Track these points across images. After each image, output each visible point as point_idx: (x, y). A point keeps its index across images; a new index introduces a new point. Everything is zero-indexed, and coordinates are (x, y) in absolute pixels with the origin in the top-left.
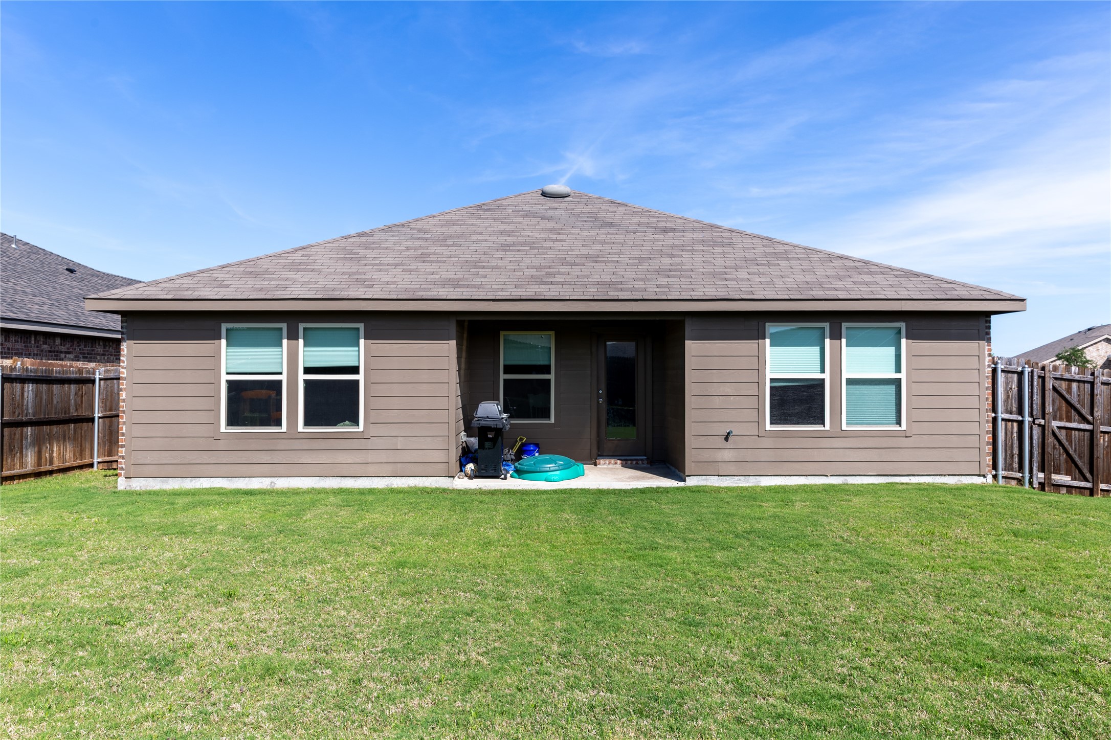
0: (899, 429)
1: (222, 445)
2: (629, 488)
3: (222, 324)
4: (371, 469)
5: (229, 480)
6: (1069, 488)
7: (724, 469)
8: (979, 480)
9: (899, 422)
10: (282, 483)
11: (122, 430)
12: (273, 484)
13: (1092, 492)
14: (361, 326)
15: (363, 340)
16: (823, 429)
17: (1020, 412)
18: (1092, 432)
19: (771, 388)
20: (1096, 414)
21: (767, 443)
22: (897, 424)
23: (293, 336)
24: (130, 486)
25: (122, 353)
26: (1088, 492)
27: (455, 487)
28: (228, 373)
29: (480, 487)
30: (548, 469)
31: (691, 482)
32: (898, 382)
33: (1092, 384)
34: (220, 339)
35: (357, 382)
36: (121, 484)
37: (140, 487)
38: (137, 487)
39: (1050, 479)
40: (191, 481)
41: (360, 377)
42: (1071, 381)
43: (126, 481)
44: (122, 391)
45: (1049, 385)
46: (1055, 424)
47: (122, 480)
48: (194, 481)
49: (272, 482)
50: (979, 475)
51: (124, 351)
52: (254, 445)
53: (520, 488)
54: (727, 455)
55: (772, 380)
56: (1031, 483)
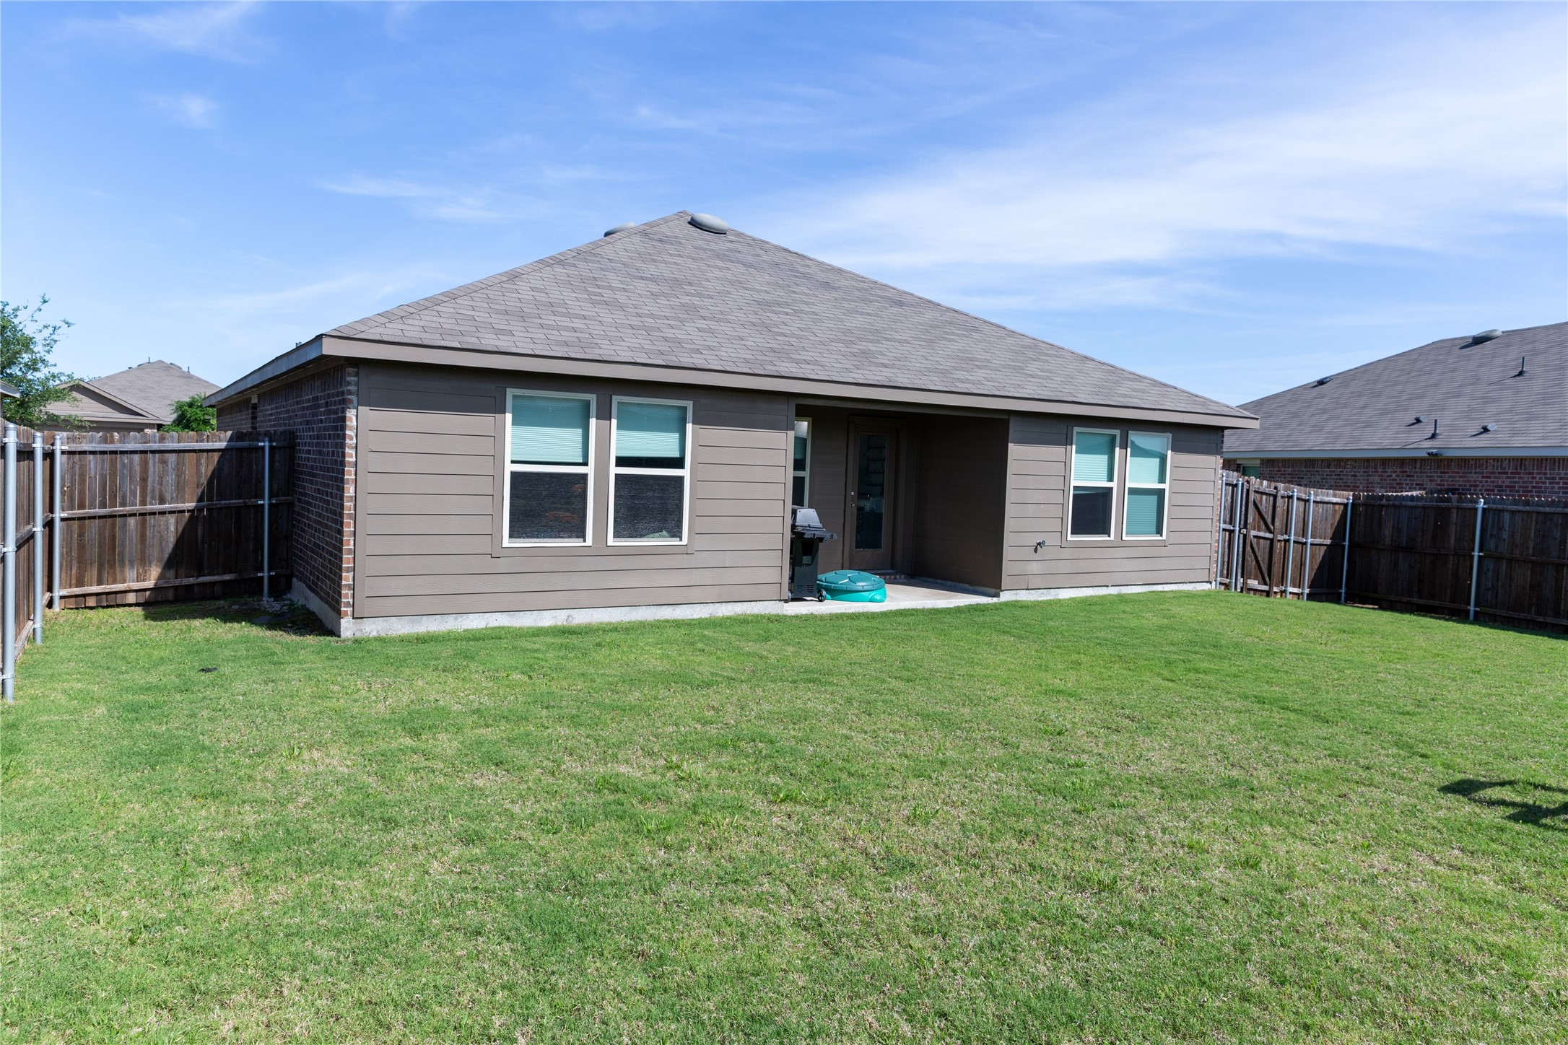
0: (1160, 538)
1: (502, 565)
2: (952, 606)
3: (508, 389)
4: (694, 594)
5: (511, 616)
6: (1256, 591)
7: (1035, 582)
8: (1207, 586)
9: (1159, 531)
10: (582, 618)
11: (349, 545)
12: (570, 619)
13: (1268, 594)
14: (689, 404)
15: (691, 424)
16: (1108, 538)
17: (1231, 522)
18: (1272, 540)
19: (1074, 495)
20: (1276, 524)
21: (1067, 553)
22: (1157, 533)
23: (604, 415)
24: (361, 630)
25: (348, 423)
26: (1265, 594)
27: (785, 613)
28: (513, 462)
29: (811, 611)
30: (861, 588)
31: (1005, 597)
32: (1161, 493)
33: (1275, 497)
34: (505, 413)
35: (681, 479)
36: (346, 628)
37: (378, 631)
38: (372, 631)
39: (1247, 583)
40: (456, 619)
41: (685, 473)
42: (1262, 493)
43: (354, 623)
44: (348, 483)
45: (1252, 497)
46: (1253, 533)
47: (349, 622)
48: (460, 620)
49: (569, 616)
50: (1207, 582)
51: (351, 421)
52: (546, 565)
53: (850, 611)
54: (1035, 567)
55: (1075, 488)
56: (1236, 589)
